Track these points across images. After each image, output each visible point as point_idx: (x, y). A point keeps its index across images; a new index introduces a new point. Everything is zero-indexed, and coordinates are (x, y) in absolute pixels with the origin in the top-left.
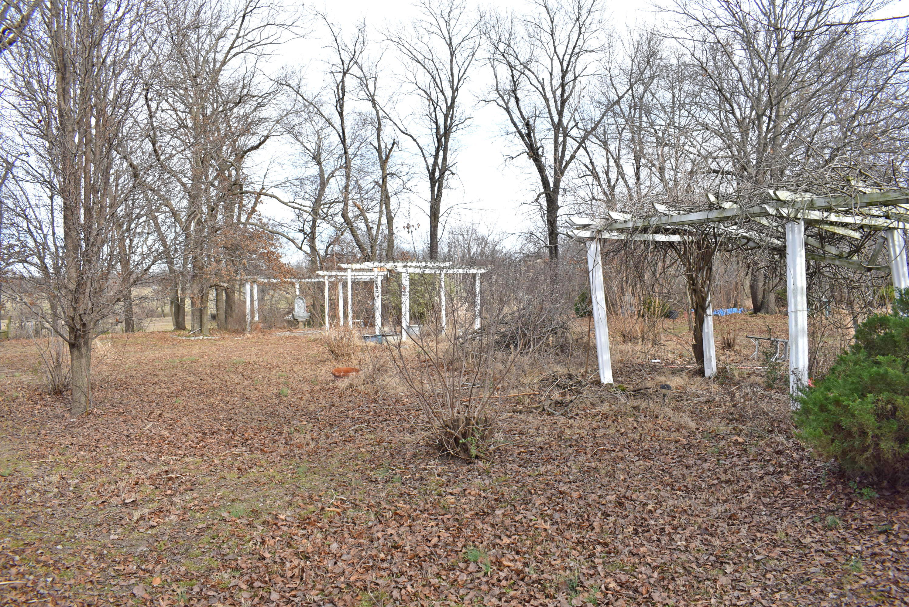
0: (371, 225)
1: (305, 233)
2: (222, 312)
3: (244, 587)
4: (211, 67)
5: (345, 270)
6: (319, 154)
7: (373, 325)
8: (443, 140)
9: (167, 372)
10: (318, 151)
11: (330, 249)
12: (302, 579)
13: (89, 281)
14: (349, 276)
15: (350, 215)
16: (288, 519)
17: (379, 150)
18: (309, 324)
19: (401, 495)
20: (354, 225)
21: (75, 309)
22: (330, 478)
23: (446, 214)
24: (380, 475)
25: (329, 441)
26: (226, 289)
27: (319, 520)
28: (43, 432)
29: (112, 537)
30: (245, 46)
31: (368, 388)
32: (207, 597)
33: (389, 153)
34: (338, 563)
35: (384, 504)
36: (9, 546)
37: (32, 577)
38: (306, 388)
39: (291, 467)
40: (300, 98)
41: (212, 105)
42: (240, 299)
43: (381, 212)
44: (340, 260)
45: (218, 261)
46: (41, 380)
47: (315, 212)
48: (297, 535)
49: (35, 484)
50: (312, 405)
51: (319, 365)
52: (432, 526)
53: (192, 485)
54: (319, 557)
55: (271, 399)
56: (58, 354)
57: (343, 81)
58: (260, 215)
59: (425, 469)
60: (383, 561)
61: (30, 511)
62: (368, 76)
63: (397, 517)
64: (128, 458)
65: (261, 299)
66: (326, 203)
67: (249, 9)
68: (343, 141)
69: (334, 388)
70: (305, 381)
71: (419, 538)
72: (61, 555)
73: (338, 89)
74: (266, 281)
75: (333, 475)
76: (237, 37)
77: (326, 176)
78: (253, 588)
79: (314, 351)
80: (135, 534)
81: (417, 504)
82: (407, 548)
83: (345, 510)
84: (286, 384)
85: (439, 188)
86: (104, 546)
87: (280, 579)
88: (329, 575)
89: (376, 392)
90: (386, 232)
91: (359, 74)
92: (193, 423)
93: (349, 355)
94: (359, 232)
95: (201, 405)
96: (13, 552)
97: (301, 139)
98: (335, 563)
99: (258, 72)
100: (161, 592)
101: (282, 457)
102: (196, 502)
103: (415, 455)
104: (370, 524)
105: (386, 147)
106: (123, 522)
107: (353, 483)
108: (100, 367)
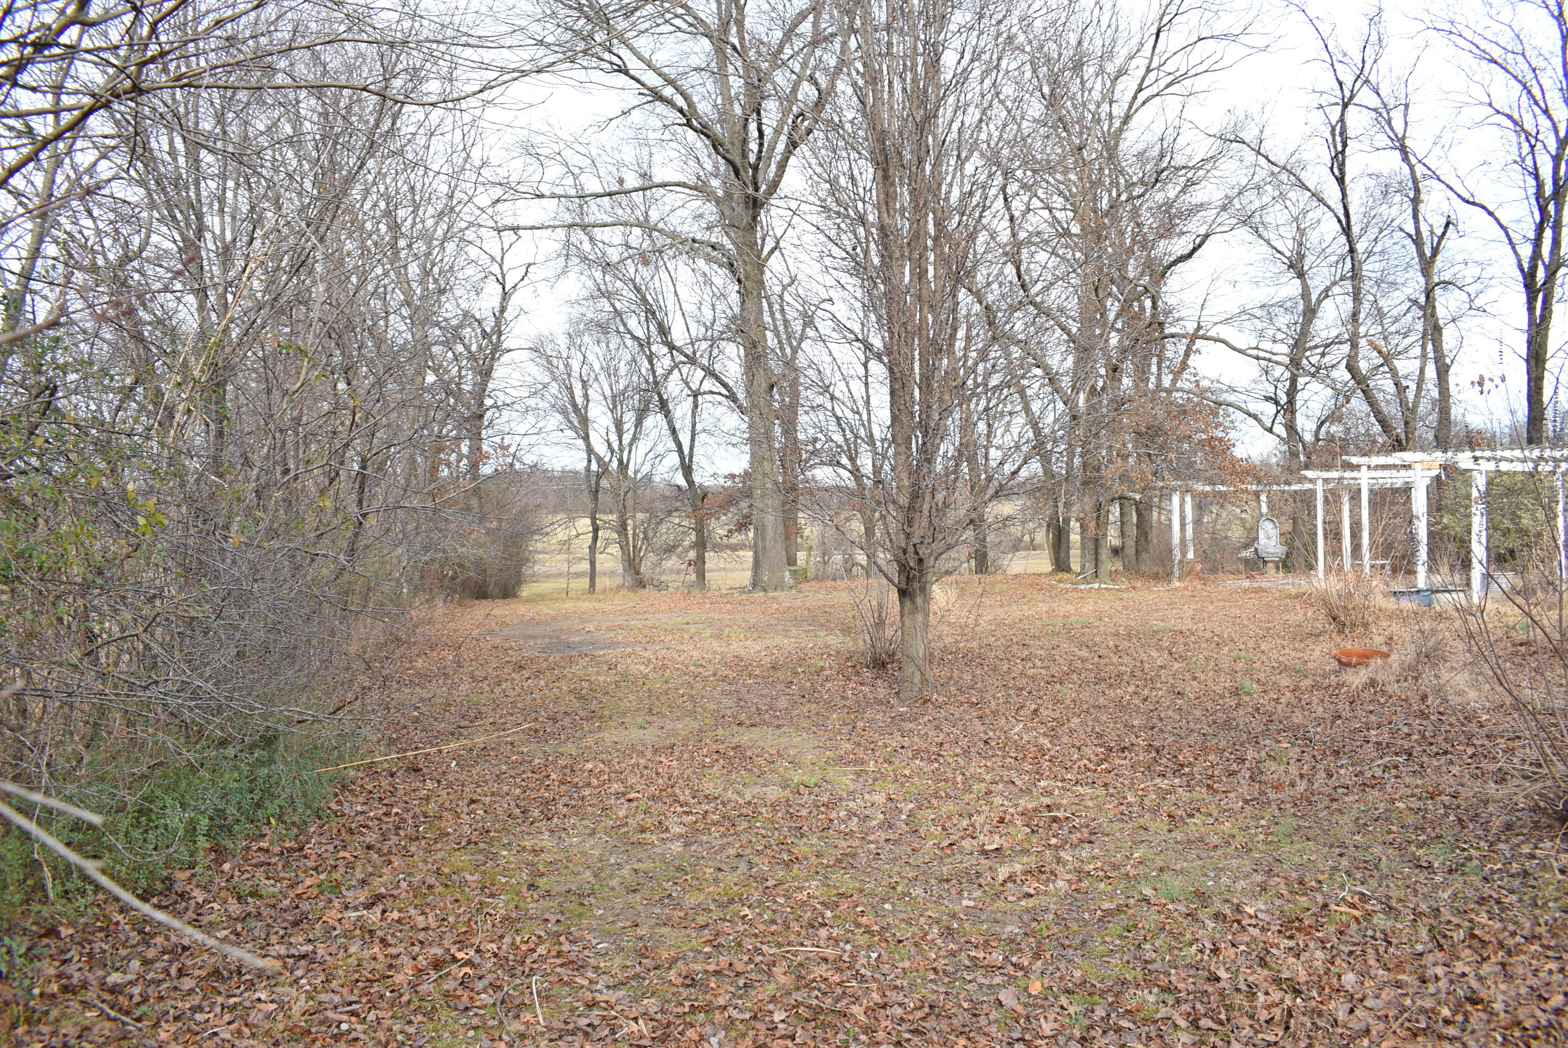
0: (1404, 383)
1: (1277, 403)
2: (1131, 543)
3: (1182, 1023)
4: (1106, 128)
5: (1358, 467)
6: (1302, 257)
7: (1412, 572)
8: (1551, 208)
9: (1044, 642)
10: (1299, 253)
11: (1323, 429)
12: (1287, 1028)
13: (928, 492)
14: (1365, 479)
15: (1363, 366)
16: (1260, 915)
17: (1417, 241)
18: (1285, 566)
19: (1482, 901)
20: (1372, 384)
21: (908, 536)
22: (1338, 851)
23: (1561, 354)
24: (1437, 856)
25: (1333, 782)
26: (1137, 504)
27: (1319, 926)
28: (860, 724)
29: (965, 903)
30: (1162, 84)
31: (1408, 690)
32: (1119, 1030)
33: (1439, 243)
34: (1357, 1012)
35: (1446, 914)
36: (817, 893)
37: (848, 947)
38: (1285, 681)
39: (1263, 822)
40: (1262, 161)
41: (1109, 191)
42: (1159, 521)
43: (1424, 356)
44: (1344, 450)
45: (1125, 457)
46: (856, 643)
47: (1295, 363)
48: (1277, 946)
49: (851, 804)
50: (1298, 713)
51: (1309, 641)
52: (1551, 972)
53: (1091, 833)
54: (1320, 994)
55: (1222, 697)
56: (880, 606)
57: (1342, 120)
58: (1195, 375)
59: (1532, 856)
60: (1447, 1022)
61: (844, 844)
62: (1391, 103)
63: (1475, 943)
64: (988, 777)
65: (1198, 522)
66: (1316, 347)
67: (1166, 19)
68: (1347, 230)
69: (1339, 686)
70: (1284, 669)
71: (1523, 991)
72: (890, 920)
73: (1333, 135)
74: (1208, 488)
75: (1342, 845)
76: (1148, 70)
77: (1314, 297)
78: (1198, 1028)
79: (1297, 616)
80: (1000, 904)
81: (1516, 923)
82: (1498, 1006)
83: (1369, 915)
84: (1249, 673)
85: (1544, 302)
86: (954, 916)
87: (1246, 1021)
88: (1340, 1030)
89: (1424, 698)
90: (1435, 393)
91: (1375, 102)
92: (1089, 729)
93: (1366, 625)
94: (1380, 396)
95: (1102, 701)
96: (822, 903)
97: (1265, 234)
98: (1352, 1011)
99: (1187, 125)
100: (1042, 1006)
101: (1246, 802)
102: (1099, 864)
103: (1509, 827)
104: (1419, 948)
105: (1432, 232)
106: (982, 881)
107: (1382, 866)
108: (940, 628)
